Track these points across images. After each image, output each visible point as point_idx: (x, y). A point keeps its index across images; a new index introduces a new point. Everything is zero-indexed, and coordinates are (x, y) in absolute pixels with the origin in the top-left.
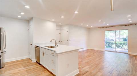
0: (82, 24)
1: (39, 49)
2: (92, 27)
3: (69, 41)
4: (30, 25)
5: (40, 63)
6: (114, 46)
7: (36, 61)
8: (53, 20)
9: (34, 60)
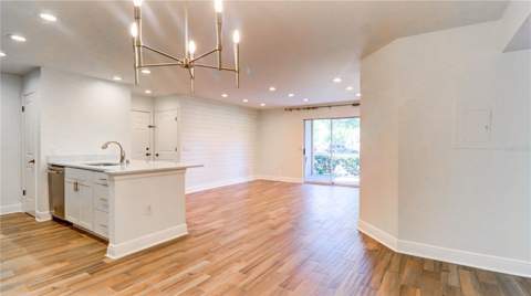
0: (225, 96)
1: (63, 173)
2: (263, 105)
3: (182, 153)
4: (27, 92)
5: (68, 218)
6: (340, 169)
7: (50, 218)
8: (117, 79)
9: (44, 215)
